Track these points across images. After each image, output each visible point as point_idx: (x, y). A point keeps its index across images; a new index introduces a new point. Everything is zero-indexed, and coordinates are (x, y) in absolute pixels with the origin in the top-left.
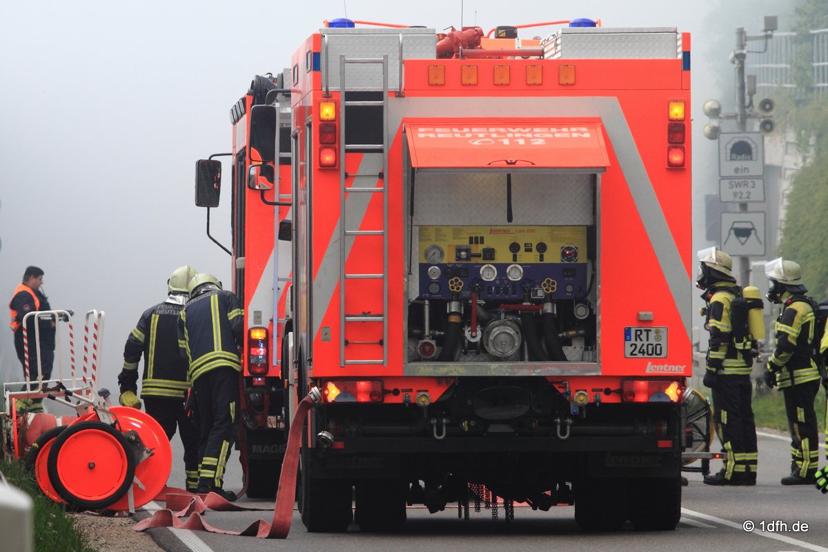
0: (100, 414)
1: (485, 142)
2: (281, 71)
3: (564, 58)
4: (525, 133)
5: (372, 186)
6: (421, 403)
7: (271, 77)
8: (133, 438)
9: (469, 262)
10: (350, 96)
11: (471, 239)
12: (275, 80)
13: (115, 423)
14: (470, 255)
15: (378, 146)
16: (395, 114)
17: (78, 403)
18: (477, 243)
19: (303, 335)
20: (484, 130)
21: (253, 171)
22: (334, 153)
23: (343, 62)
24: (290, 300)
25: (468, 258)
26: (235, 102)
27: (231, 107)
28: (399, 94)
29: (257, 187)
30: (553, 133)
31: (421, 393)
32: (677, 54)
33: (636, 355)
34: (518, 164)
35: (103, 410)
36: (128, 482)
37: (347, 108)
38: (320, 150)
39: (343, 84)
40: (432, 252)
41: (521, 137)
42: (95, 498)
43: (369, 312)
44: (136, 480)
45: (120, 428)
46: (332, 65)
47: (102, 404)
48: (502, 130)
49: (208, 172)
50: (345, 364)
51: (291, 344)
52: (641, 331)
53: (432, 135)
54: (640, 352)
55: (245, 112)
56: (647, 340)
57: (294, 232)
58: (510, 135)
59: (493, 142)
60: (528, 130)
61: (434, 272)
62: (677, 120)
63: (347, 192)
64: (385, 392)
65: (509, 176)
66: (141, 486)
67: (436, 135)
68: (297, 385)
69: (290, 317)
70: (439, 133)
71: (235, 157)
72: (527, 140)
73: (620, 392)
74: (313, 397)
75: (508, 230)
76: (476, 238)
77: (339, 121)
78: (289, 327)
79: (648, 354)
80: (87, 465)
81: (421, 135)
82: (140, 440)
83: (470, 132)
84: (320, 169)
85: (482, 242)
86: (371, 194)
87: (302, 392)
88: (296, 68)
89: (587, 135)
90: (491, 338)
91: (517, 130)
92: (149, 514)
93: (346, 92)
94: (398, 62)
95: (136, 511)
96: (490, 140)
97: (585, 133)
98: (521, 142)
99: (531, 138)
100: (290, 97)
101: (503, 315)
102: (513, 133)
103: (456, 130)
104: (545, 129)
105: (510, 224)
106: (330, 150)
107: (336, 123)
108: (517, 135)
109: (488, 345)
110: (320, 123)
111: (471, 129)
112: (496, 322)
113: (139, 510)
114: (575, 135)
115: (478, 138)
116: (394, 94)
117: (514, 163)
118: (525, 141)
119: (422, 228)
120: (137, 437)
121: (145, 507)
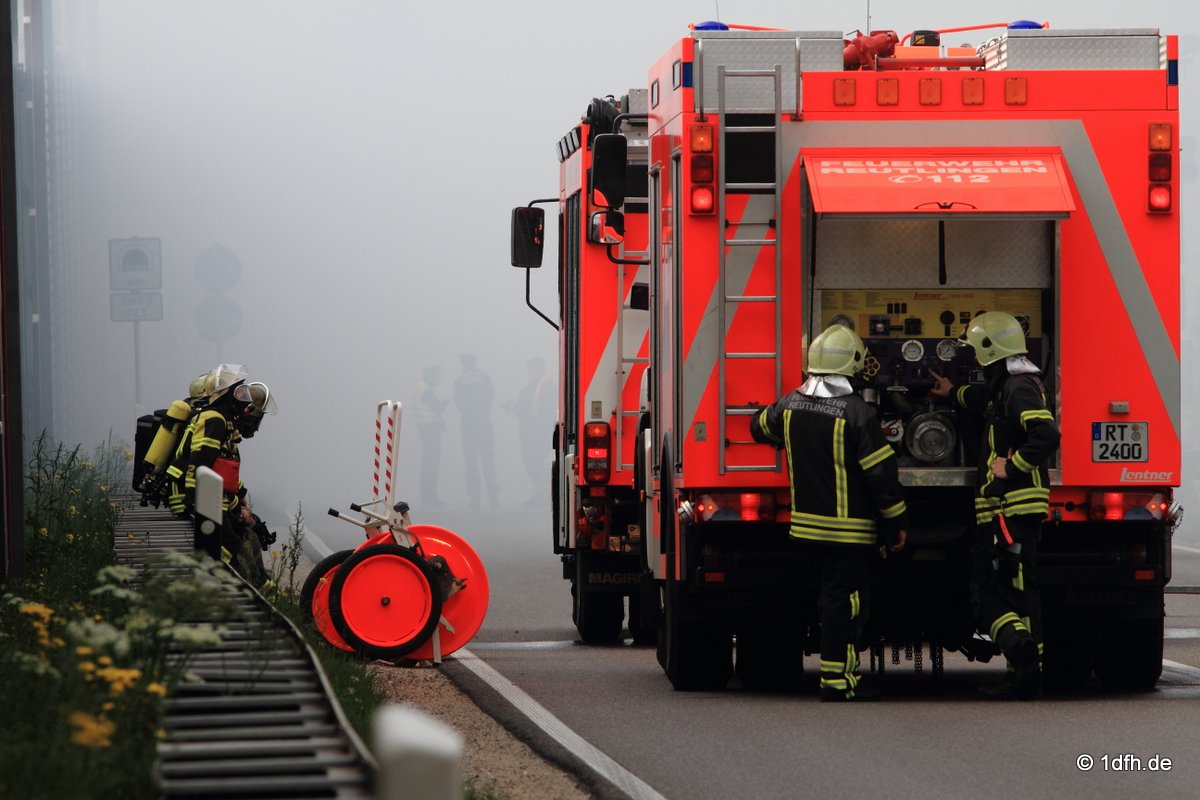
0: (397, 535)
1: (910, 179)
2: (625, 93)
3: (1012, 69)
7: (611, 101)
8: (439, 565)
9: (887, 337)
10: (733, 119)
11: (890, 306)
12: (618, 104)
13: (416, 546)
14: (889, 329)
15: (768, 185)
16: (790, 143)
17: (368, 520)
18: (897, 311)
19: (667, 432)
21: (598, 220)
22: (710, 195)
23: (723, 74)
24: (646, 388)
25: (887, 331)
26: (565, 133)
27: (560, 138)
28: (796, 118)
29: (602, 241)
32: (1160, 63)
33: (1107, 458)
34: (954, 208)
35: (401, 530)
36: (433, 623)
37: (728, 135)
38: (692, 191)
39: (722, 104)
41: (957, 173)
42: (390, 644)
43: (757, 403)
44: (443, 620)
45: (422, 552)
46: (708, 78)
47: (398, 522)
49: (527, 223)
50: (726, 471)
51: (648, 444)
52: (1114, 427)
54: (1112, 454)
55: (580, 146)
56: (1122, 439)
57: (653, 298)
58: (942, 170)
59: (920, 179)
60: (965, 163)
62: (1161, 150)
63: (726, 245)
64: (778, 508)
65: (942, 224)
66: (450, 628)
67: (845, 170)
68: (658, 498)
69: (647, 409)
70: (849, 167)
71: (564, 204)
73: (1086, 507)
74: (683, 515)
75: (939, 295)
76: (897, 305)
77: (718, 153)
78: (646, 421)
79: (1123, 457)
80: (380, 601)
81: (825, 171)
82: (448, 568)
83: (890, 166)
84: (691, 216)
85: (904, 311)
86: (759, 249)
87: (667, 507)
88: (656, 85)
89: (1043, 170)
90: (917, 436)
91: (951, 163)
92: (460, 664)
93: (727, 115)
94: (794, 75)
95: (443, 660)
96: (916, 176)
97: (1040, 167)
98: (958, 179)
99: (970, 174)
100: (645, 125)
101: (931, 407)
102: (946, 168)
103: (870, 163)
104: (988, 163)
105: (942, 286)
106: (705, 190)
107: (713, 155)
108: (951, 171)
109: (912, 445)
110: (692, 155)
111: (890, 163)
112: (923, 416)
113: (446, 659)
114: (1028, 170)
115: (901, 173)
116: (789, 117)
117: (949, 207)
118: (962, 178)
119: (826, 292)
120: (444, 563)
121: (455, 655)
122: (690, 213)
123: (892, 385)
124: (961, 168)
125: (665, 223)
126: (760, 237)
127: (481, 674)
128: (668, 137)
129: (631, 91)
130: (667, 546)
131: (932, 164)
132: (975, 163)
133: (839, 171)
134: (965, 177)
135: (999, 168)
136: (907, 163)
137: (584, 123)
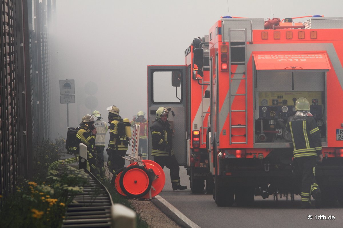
1: (283, 60)
2: (204, 36)
3: (312, 29)
4: (298, 57)
5: (241, 77)
6: (260, 158)
9: (277, 105)
11: (278, 96)
12: (201, 40)
13: (144, 166)
14: (278, 103)
15: (243, 62)
16: (249, 50)
17: (131, 159)
18: (280, 98)
19: (215, 133)
20: (283, 56)
21: (195, 73)
22: (227, 65)
23: (230, 31)
24: (209, 120)
25: (277, 104)
26: (187, 48)
27: (185, 50)
30: (309, 57)
31: (260, 154)
33: (341, 139)
34: (296, 68)
35: (140, 162)
37: (231, 48)
38: (222, 64)
39: (230, 39)
40: (264, 101)
41: (297, 58)
42: (137, 194)
43: (240, 124)
44: (152, 187)
45: (146, 168)
46: (226, 32)
47: (139, 159)
48: (290, 56)
49: (176, 74)
50: (232, 144)
51: (210, 136)
53: (263, 58)
55: (191, 52)
57: (211, 95)
58: (293, 58)
59: (287, 60)
60: (299, 56)
61: (264, 109)
63: (231, 79)
64: (247, 154)
65: (293, 73)
66: (154, 189)
67: (265, 58)
68: (213, 151)
70: (266, 57)
72: (299, 59)
73: (334, 153)
74: (220, 156)
75: (292, 93)
76: (280, 96)
77: (229, 53)
78: (209, 130)
80: (134, 182)
81: (259, 58)
82: (154, 172)
83: (278, 56)
85: (282, 98)
86: (241, 80)
87: (215, 154)
88: (211, 34)
90: (286, 133)
91: (295, 56)
92: (157, 199)
93: (231, 42)
94: (250, 31)
95: (152, 198)
96: (285, 59)
97: (321, 57)
98: (297, 60)
99: (301, 59)
100: (208, 45)
103: (272, 56)
104: (306, 55)
105: (293, 91)
106: (225, 64)
107: (227, 54)
108: (295, 58)
109: (285, 136)
110: (221, 54)
113: (153, 198)
114: (317, 57)
115: (281, 59)
116: (249, 43)
119: (260, 93)
120: (152, 171)
121: (156, 197)
122: (221, 70)
123: (279, 119)
125: (214, 74)
127: (163, 202)
128: (215, 49)
129: (205, 36)
130: (215, 165)
132: (302, 56)
137: (192, 45)
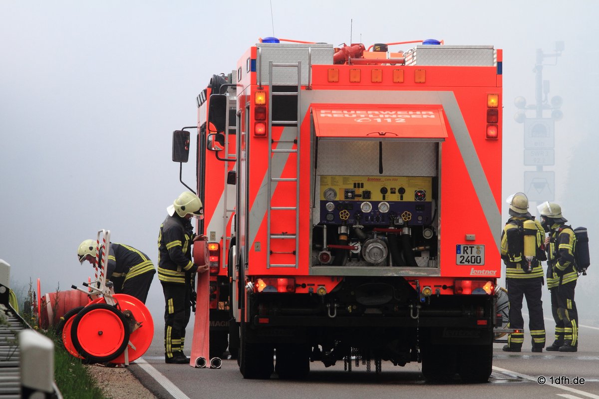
0: (106, 299)
1: (365, 120)
3: (418, 65)
6: (320, 293)
7: (223, 76)
8: (129, 315)
9: (353, 200)
10: (276, 88)
11: (355, 184)
12: (226, 78)
13: (116, 305)
14: (354, 196)
15: (294, 122)
16: (305, 101)
17: (92, 291)
18: (359, 187)
19: (242, 247)
21: (211, 138)
22: (264, 127)
23: (271, 65)
25: (352, 197)
26: (200, 93)
27: (197, 95)
28: (308, 88)
29: (213, 149)
31: (321, 287)
32: (493, 63)
33: (464, 263)
34: (387, 135)
35: (109, 297)
36: (125, 344)
37: (274, 97)
38: (255, 124)
39: (271, 81)
40: (329, 193)
41: (389, 117)
42: (103, 355)
43: (287, 233)
44: (130, 343)
45: (120, 308)
46: (263, 67)
47: (108, 292)
49: (181, 139)
50: (270, 267)
51: (234, 254)
52: (467, 247)
54: (466, 261)
55: (206, 99)
56: (471, 253)
57: (238, 179)
58: (381, 116)
59: (370, 120)
60: (394, 112)
61: (330, 206)
62: (493, 107)
63: (272, 153)
64: (297, 286)
65: (381, 143)
66: (134, 347)
67: (332, 115)
68: (238, 281)
69: (234, 235)
70: (335, 114)
71: (199, 129)
73: (453, 288)
75: (380, 179)
76: (359, 184)
77: (268, 105)
78: (233, 242)
79: (472, 263)
80: (97, 333)
81: (322, 115)
82: (133, 316)
83: (355, 113)
84: (254, 137)
85: (362, 187)
86: (289, 154)
87: (241, 285)
88: (240, 70)
89: (433, 116)
90: (368, 250)
91: (386, 112)
92: (138, 366)
93: (273, 86)
94: (308, 66)
95: (129, 364)
96: (368, 119)
97: (432, 115)
98: (389, 120)
99: (395, 118)
100: (235, 89)
101: (375, 236)
102: (384, 115)
103: (345, 112)
104: (406, 112)
105: (381, 175)
106: (262, 124)
107: (266, 106)
108: (386, 116)
109: (365, 255)
110: (255, 106)
111: (355, 112)
112: (371, 240)
113: (131, 363)
114: (425, 116)
115: (361, 117)
116: (305, 87)
117: (384, 135)
118: (392, 120)
119: (322, 177)
120: (131, 314)
121: (136, 361)
123: (356, 224)
124: (392, 115)
125: (243, 140)
126: (289, 149)
127: (147, 370)
128: (246, 96)
129: (232, 71)
130: (241, 305)
131: (377, 112)
132: (399, 113)
133: (329, 115)
134: (393, 119)
135: (410, 115)
136: (364, 112)
137: (208, 87)
